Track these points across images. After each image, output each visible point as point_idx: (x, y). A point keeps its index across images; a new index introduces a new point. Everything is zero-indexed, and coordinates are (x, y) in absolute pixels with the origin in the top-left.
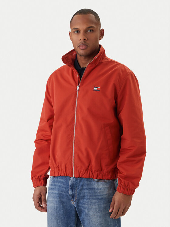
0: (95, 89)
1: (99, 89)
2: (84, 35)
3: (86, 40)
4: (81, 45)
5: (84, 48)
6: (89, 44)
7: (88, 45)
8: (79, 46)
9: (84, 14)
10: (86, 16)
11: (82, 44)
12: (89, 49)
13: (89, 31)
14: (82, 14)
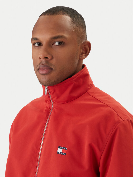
0: (60, 150)
1: (65, 151)
2: (46, 50)
3: (49, 58)
4: (41, 68)
5: (44, 72)
6: (54, 66)
7: (53, 68)
8: (39, 69)
9: (51, 15)
10: (55, 17)
11: (42, 66)
12: (54, 74)
13: (57, 44)
14: (48, 15)
